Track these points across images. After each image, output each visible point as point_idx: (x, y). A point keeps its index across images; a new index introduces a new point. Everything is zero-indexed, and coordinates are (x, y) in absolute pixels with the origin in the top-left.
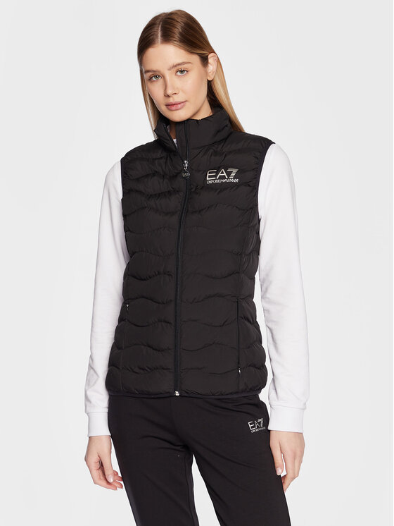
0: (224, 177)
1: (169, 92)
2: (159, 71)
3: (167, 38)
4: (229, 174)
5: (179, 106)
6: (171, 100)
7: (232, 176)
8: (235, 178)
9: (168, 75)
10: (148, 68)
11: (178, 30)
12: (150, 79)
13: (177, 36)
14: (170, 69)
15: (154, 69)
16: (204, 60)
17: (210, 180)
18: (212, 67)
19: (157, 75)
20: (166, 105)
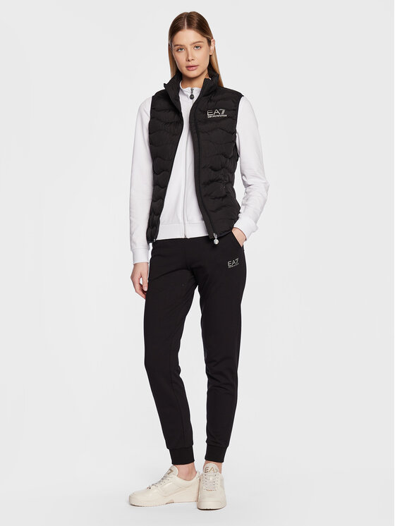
0: (218, 114)
1: (190, 58)
2: (184, 46)
3: (190, 26)
4: (221, 112)
5: (194, 68)
6: (191, 64)
7: (223, 114)
8: (224, 114)
9: (189, 48)
10: (177, 43)
11: (195, 21)
12: (177, 50)
13: (195, 25)
14: (191, 45)
15: (182, 44)
16: (209, 42)
17: (209, 116)
18: (212, 48)
19: (181, 48)
20: (187, 67)
